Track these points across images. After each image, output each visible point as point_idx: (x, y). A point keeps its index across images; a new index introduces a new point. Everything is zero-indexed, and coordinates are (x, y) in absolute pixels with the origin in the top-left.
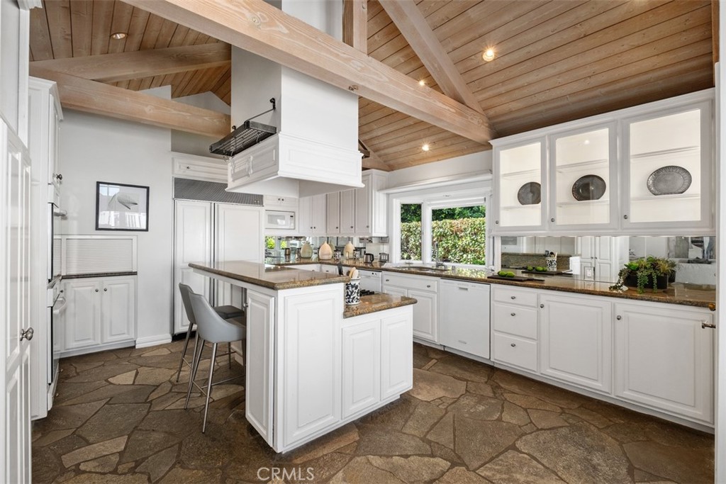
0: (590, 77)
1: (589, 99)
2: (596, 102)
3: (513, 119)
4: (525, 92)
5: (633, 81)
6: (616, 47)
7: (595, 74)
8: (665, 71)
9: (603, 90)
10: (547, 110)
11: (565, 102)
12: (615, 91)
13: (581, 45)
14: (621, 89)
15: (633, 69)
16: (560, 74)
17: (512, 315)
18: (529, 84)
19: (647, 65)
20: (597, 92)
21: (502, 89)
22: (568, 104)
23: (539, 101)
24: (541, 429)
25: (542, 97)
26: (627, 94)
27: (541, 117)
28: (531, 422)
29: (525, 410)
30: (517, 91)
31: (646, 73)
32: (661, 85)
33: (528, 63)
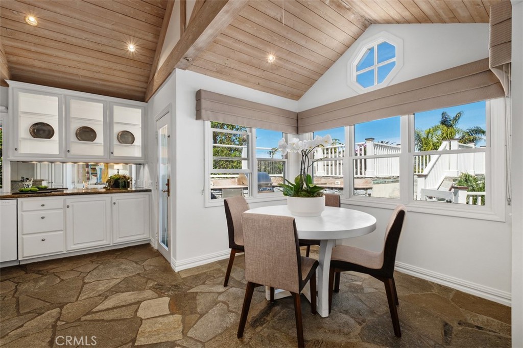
0: (96, 72)
1: (91, 83)
2: (95, 86)
3: (32, 72)
4: (52, 59)
5: (116, 85)
6: (114, 66)
7: (99, 72)
8: (129, 87)
9: (101, 82)
10: (63, 77)
11: (77, 78)
12: (105, 85)
13: (99, 54)
14: (109, 86)
15: (116, 79)
16: (80, 62)
17: (42, 218)
18: (57, 57)
19: (124, 81)
20: (97, 82)
21: (33, 48)
22: (78, 80)
23: (59, 70)
24: (90, 272)
25: (63, 69)
26: (111, 89)
27: (57, 80)
28: (82, 272)
29: (72, 270)
30: (45, 56)
31: (122, 84)
32: (126, 92)
33: (63, 45)
